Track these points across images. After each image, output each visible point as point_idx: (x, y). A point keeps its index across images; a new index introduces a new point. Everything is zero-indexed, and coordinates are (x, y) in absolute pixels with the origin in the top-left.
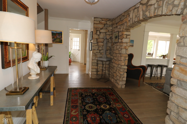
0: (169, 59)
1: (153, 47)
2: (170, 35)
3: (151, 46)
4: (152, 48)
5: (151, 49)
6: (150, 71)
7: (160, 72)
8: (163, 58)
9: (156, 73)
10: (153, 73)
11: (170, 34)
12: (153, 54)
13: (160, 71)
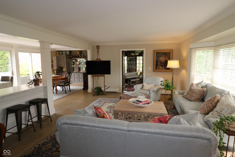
0: (46, 86)
1: (10, 62)
2: (39, 43)
3: (6, 60)
4: (8, 63)
5: (7, 66)
6: (15, 120)
7: (35, 113)
8: (35, 85)
9: (30, 118)
10: (23, 122)
11: (38, 41)
12: (12, 78)
13: (35, 111)
